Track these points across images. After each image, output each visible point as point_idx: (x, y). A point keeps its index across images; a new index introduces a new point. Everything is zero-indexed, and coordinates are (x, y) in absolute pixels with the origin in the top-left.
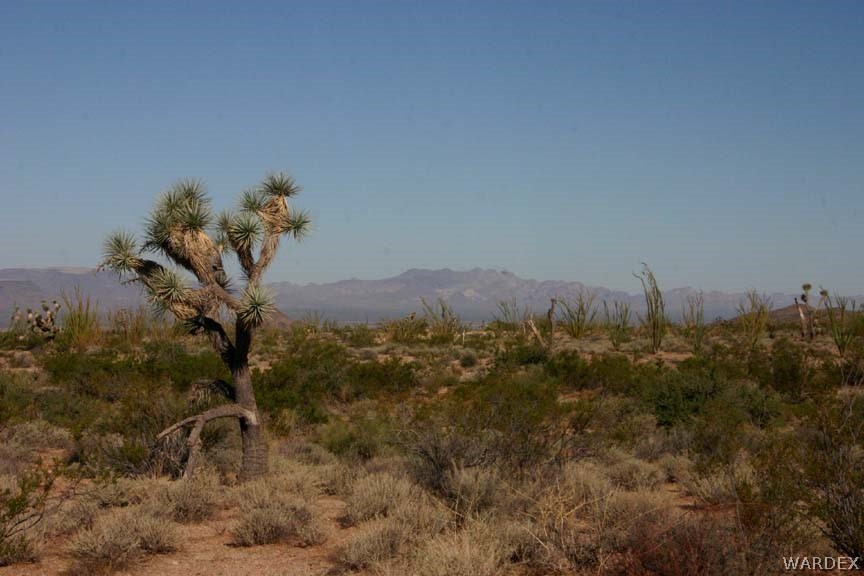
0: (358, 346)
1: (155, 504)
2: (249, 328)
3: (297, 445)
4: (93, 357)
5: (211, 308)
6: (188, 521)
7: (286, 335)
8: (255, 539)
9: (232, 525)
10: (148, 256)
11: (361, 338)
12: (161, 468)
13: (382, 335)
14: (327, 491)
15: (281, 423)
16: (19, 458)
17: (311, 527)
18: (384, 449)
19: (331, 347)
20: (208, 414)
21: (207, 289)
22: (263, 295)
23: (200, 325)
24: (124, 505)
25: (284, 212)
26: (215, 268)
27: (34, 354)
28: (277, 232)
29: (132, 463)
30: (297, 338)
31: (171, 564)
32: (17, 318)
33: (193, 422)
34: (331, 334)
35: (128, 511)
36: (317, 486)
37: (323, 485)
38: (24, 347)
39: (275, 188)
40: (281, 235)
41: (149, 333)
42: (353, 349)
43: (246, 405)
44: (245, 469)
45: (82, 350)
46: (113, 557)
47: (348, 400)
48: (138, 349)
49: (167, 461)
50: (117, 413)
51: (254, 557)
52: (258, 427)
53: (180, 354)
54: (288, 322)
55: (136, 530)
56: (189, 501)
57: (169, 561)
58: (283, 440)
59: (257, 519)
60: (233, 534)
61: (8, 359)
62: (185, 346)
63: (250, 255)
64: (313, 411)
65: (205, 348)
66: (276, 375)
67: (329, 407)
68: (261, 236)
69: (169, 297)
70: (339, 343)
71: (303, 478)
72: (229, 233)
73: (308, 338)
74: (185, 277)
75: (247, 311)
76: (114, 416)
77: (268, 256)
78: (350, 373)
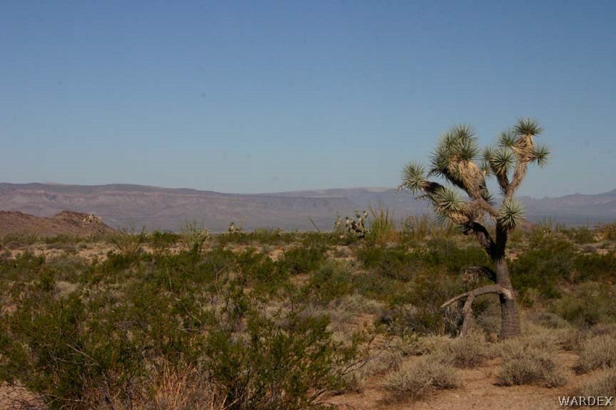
0: (582, 243)
1: (441, 354)
2: (506, 230)
3: (540, 314)
4: (391, 251)
5: (478, 216)
6: (465, 367)
7: (528, 235)
8: (514, 381)
9: (497, 371)
10: (433, 179)
11: (584, 237)
12: (444, 329)
13: (599, 234)
14: (564, 348)
15: (527, 298)
16: (344, 320)
17: (555, 373)
18: (604, 317)
19: (562, 243)
20: (477, 291)
21: (475, 202)
22: (515, 207)
23: (470, 228)
24: (419, 354)
25: (531, 147)
26: (480, 187)
27: (351, 248)
28: (526, 161)
29: (424, 325)
30: (536, 237)
31: (455, 397)
32: (339, 223)
33: (467, 297)
34: (561, 234)
35: (423, 359)
36: (557, 344)
37: (561, 343)
38: (344, 243)
39: (524, 129)
40: (529, 163)
41: (430, 233)
42: (578, 245)
43: (504, 284)
44: (504, 331)
45: (384, 246)
46: (414, 391)
47: (575, 282)
48: (423, 244)
49: (448, 324)
50: (410, 290)
51: (513, 393)
52: (513, 301)
53: (451, 248)
54: (529, 226)
55: (429, 372)
56: (465, 353)
57: (453, 394)
58: (528, 310)
59: (515, 367)
60: (498, 377)
61: (333, 251)
62: (455, 243)
63: (506, 178)
64: (550, 290)
65: (470, 244)
66: (521, 263)
67: (561, 287)
68: (514, 164)
69: (448, 208)
70: (567, 240)
71: (546, 338)
72: (490, 162)
73: (544, 237)
74: (460, 194)
75: (504, 218)
76: (408, 292)
77: (519, 178)
78: (576, 262)
